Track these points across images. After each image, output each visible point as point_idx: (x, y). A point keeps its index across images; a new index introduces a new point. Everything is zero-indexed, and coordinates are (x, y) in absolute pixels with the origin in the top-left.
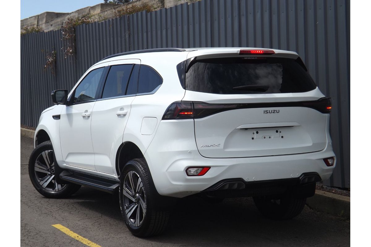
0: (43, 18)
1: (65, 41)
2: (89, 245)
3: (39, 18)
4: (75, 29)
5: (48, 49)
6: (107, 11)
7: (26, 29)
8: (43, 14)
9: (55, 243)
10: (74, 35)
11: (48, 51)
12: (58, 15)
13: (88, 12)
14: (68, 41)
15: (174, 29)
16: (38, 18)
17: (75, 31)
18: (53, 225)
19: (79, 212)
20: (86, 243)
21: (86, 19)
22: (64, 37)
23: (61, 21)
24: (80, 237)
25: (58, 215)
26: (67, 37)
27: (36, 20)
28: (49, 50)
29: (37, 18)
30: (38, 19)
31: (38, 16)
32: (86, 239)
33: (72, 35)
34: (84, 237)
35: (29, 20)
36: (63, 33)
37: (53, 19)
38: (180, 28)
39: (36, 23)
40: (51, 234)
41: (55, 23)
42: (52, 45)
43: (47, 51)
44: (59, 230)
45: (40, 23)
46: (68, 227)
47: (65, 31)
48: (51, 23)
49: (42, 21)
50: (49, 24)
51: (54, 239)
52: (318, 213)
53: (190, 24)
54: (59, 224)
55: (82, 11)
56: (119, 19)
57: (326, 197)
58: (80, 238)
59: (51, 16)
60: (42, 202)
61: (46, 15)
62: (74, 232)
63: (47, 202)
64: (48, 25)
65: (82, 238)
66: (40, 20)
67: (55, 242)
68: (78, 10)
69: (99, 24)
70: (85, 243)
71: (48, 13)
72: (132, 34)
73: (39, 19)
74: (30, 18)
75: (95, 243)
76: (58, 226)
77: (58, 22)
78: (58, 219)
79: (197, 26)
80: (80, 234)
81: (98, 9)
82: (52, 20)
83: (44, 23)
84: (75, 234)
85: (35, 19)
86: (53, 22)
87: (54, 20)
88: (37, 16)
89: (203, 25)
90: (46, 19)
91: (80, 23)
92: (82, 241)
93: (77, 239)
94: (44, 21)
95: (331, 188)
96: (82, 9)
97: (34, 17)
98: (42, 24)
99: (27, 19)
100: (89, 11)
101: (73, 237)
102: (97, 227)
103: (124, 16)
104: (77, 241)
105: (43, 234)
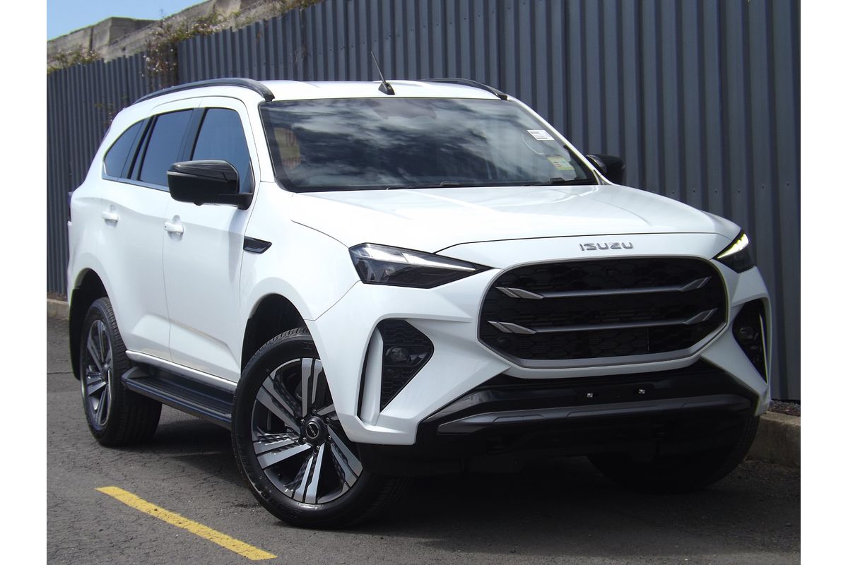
0: (104, 32)
1: (153, 80)
2: (180, 525)
3: (95, 32)
4: (175, 49)
5: (112, 102)
6: (255, 7)
7: (62, 58)
8: (103, 22)
9: (99, 521)
10: (175, 64)
11: (112, 106)
12: (140, 25)
13: (211, 12)
14: (160, 78)
15: (412, 35)
16: (92, 32)
17: (176, 55)
18: (99, 489)
19: (165, 463)
20: (175, 522)
21: (203, 27)
22: (150, 71)
23: (145, 37)
24: (160, 510)
25: (114, 469)
26: (157, 68)
27: (88, 39)
28: (114, 105)
29: (89, 32)
30: (92, 35)
31: (92, 28)
32: (174, 515)
33: (168, 64)
34: (171, 510)
35: (70, 38)
36: (148, 59)
37: (127, 35)
38: (424, 32)
39: (87, 44)
40: (92, 504)
41: (131, 44)
42: (122, 92)
43: (109, 107)
44: (111, 498)
45: (97, 45)
46: (134, 492)
47: (153, 55)
48: (123, 45)
49: (101, 39)
50: (117, 47)
51: (98, 514)
52: (750, 461)
53: (448, 24)
54: (113, 487)
55: (197, 11)
56: (280, 19)
57: (768, 421)
58: (162, 513)
59: (122, 27)
60: (79, 445)
61: (110, 24)
62: (148, 501)
63: (92, 444)
64: (116, 50)
65: (167, 512)
66: (96, 38)
67: (98, 519)
68: (188, 10)
69: (233, 34)
70: (170, 521)
71: (115, 21)
72: (312, 54)
73: (94, 37)
74: (72, 33)
75: (196, 521)
76: (112, 491)
77: (139, 40)
78: (114, 477)
79: (465, 25)
80: (162, 505)
81: (235, 4)
82: (125, 37)
83: (106, 45)
84: (150, 504)
85: (84, 37)
86: (128, 41)
87: (129, 36)
88: (89, 27)
89: (479, 22)
90: (111, 36)
91: (188, 34)
92: (165, 519)
93: (153, 513)
94: (107, 39)
95: (781, 403)
96: (197, 6)
97: (82, 32)
98: (100, 48)
99: (65, 36)
100: (212, 10)
101: (144, 510)
102: (205, 492)
103: (293, 12)
104: (153, 518)
105: (71, 505)
